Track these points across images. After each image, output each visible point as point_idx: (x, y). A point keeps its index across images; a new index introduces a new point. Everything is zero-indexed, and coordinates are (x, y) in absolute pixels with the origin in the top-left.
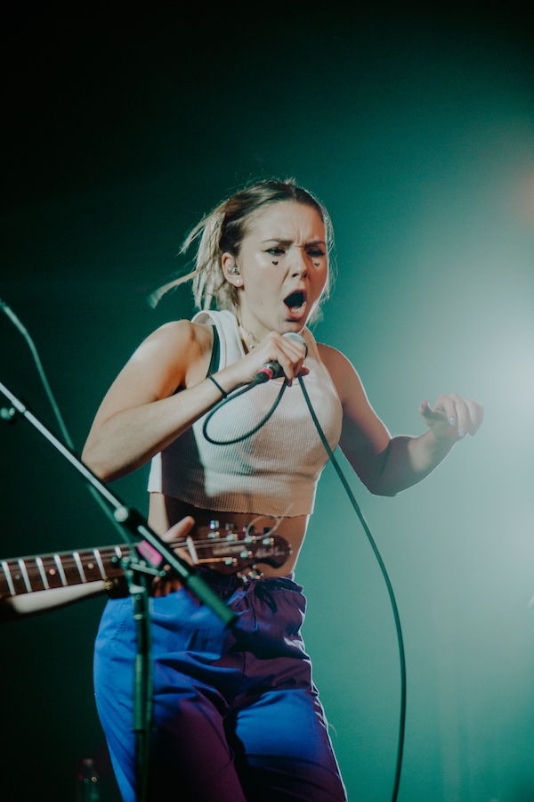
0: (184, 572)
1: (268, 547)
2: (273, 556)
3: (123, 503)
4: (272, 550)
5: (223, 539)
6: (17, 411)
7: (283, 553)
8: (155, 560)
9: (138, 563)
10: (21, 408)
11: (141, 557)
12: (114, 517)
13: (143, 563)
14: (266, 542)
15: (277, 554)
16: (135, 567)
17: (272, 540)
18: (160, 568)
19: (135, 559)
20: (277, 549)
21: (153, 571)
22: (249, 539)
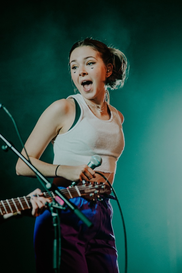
0: (72, 208)
1: (103, 189)
2: (106, 192)
3: (49, 182)
4: (105, 190)
5: (87, 187)
6: (8, 146)
7: (109, 191)
8: (62, 203)
9: (55, 204)
10: (10, 145)
11: (56, 202)
12: (46, 187)
13: (57, 205)
14: (103, 187)
15: (107, 191)
16: (54, 206)
17: (105, 186)
18: (63, 206)
19: (54, 203)
20: (107, 189)
21: (61, 208)
22: (97, 186)
